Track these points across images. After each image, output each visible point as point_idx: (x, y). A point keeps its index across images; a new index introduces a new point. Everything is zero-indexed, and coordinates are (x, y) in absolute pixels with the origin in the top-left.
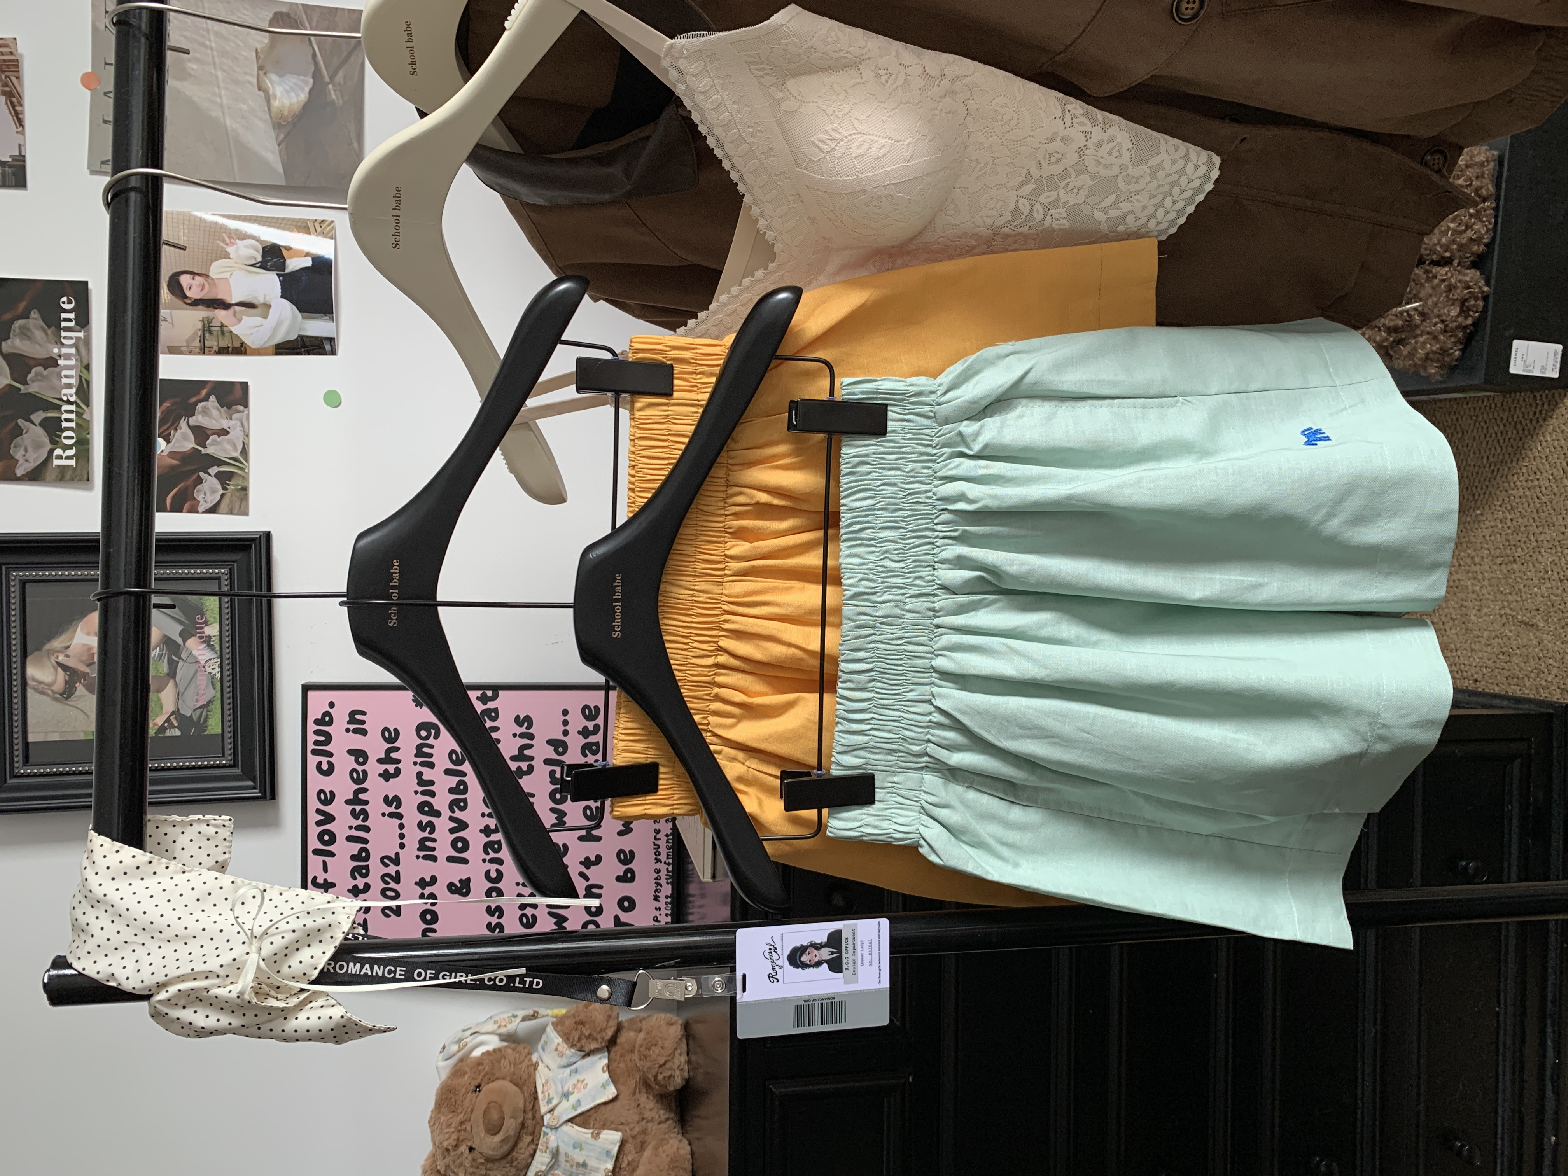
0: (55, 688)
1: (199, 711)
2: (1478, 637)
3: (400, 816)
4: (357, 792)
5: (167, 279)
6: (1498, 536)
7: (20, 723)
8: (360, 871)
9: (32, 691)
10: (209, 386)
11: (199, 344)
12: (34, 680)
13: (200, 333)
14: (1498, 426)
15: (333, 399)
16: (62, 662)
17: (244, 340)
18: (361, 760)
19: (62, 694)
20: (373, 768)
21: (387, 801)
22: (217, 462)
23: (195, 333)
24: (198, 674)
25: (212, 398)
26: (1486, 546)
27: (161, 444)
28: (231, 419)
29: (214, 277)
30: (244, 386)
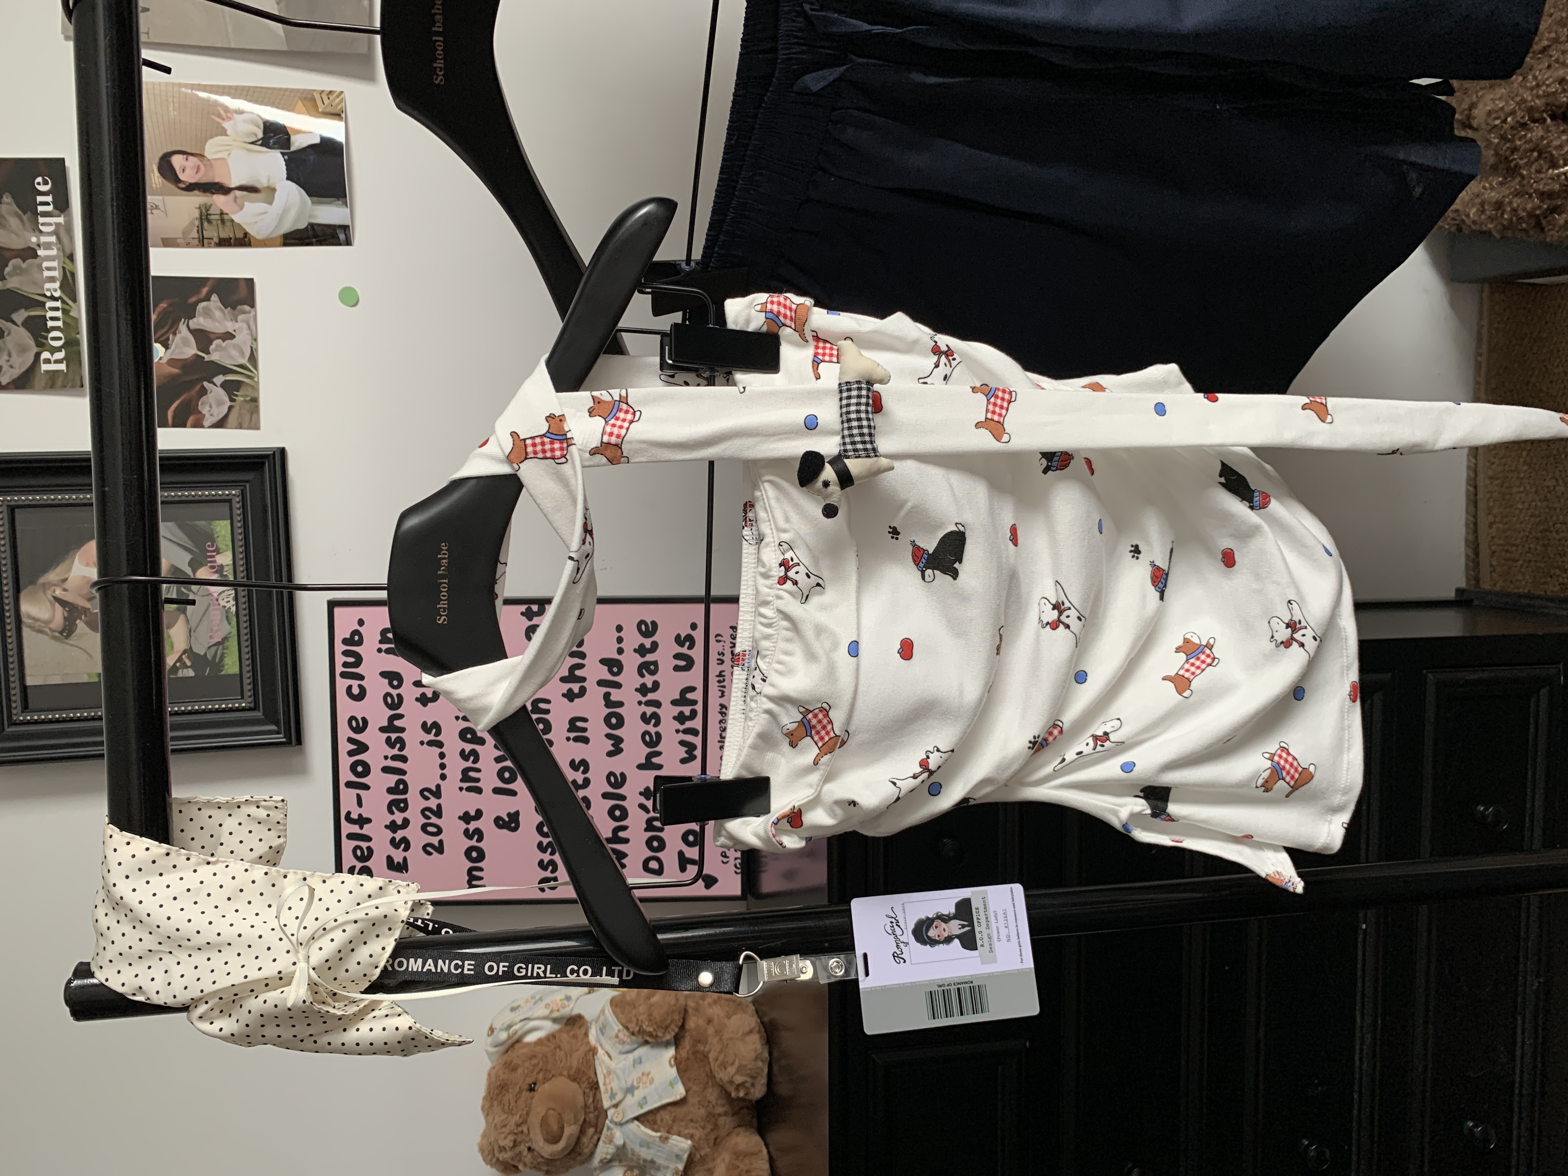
0: (52, 626)
1: (214, 649)
3: (440, 744)
4: (392, 719)
5: (157, 160)
7: (16, 665)
9: (28, 629)
10: (210, 283)
11: (196, 235)
12: (29, 617)
13: (197, 223)
15: (349, 297)
16: (60, 596)
17: (248, 230)
19: (61, 633)
21: (426, 728)
22: (221, 369)
23: (192, 223)
24: (211, 608)
25: (214, 297)
27: (158, 350)
28: (237, 321)
29: (209, 157)
30: (250, 282)
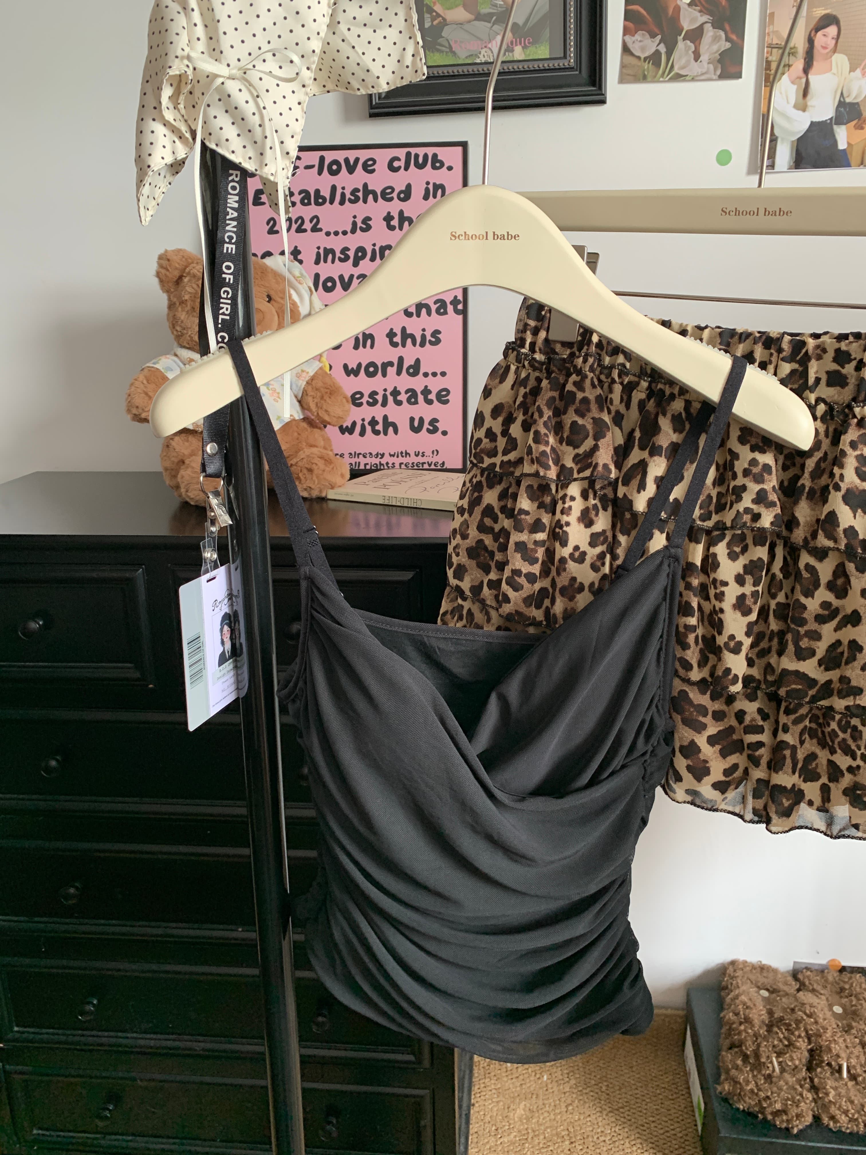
1: (447, 45)
2: (508, 1108)
3: (353, 231)
4: (374, 193)
6: (591, 1129)
8: (306, 198)
10: (740, 41)
14: (681, 1132)
15: (724, 158)
18: (402, 196)
20: (395, 207)
21: (367, 220)
22: (670, 51)
24: (480, 42)
25: (728, 45)
26: (582, 1118)
28: (708, 63)
29: (833, 57)
30: (738, 76)
